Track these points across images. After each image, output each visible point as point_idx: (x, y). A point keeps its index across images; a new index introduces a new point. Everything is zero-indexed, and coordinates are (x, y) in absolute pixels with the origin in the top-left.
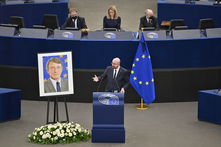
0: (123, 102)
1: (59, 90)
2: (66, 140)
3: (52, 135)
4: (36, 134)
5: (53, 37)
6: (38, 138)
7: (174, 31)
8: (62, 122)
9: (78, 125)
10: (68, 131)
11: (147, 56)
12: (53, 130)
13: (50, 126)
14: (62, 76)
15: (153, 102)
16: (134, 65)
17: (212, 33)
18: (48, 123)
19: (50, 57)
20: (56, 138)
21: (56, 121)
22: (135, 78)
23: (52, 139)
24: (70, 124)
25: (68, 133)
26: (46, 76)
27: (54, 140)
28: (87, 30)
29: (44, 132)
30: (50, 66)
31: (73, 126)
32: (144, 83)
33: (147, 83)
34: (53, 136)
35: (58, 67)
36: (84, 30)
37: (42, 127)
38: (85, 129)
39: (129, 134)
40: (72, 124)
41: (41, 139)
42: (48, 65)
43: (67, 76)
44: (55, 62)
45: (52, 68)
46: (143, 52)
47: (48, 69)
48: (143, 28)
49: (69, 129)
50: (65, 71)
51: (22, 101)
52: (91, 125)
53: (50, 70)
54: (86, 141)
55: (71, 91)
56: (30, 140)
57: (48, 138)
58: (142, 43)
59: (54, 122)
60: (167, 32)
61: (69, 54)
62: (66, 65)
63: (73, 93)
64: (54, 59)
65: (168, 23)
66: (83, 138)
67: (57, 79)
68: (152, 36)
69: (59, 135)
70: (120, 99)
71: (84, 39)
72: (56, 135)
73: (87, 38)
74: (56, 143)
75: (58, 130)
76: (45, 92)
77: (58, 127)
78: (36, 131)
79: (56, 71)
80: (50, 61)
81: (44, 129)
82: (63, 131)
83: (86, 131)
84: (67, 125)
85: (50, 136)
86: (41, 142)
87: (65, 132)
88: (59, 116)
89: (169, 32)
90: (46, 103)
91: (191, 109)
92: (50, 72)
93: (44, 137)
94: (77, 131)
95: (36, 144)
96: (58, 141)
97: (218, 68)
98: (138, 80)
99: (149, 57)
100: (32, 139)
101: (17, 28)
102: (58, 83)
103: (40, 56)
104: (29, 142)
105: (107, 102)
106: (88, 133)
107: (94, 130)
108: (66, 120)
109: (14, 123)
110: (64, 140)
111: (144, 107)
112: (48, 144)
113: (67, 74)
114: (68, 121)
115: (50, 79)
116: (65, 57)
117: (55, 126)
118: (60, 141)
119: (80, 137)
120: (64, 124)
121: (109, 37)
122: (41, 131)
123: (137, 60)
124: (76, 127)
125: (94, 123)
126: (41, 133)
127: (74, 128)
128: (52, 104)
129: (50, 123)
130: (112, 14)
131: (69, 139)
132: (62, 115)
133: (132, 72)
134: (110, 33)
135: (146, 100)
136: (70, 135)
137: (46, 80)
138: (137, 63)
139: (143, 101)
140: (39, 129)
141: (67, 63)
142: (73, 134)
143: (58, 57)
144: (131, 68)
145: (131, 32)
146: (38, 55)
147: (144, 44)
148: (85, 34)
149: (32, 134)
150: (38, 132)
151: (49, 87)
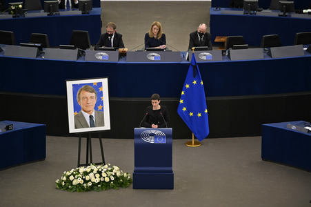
0: (171, 139)
1: (92, 125)
2: (102, 186)
3: (84, 180)
4: (65, 179)
5: (84, 59)
6: (67, 184)
7: (231, 50)
8: (97, 164)
9: (116, 168)
10: (104, 175)
11: (198, 82)
12: (86, 173)
13: (82, 170)
14: (96, 108)
15: (207, 138)
16: (183, 93)
17: (278, 53)
18: (79, 166)
19: (81, 85)
20: (90, 184)
21: (89, 162)
23: (85, 185)
24: (106, 166)
25: (104, 178)
26: (77, 108)
27: (87, 186)
28: (126, 49)
29: (74, 176)
30: (82, 96)
31: (110, 169)
32: (195, 114)
33: (199, 115)
34: (85, 182)
35: (92, 97)
36: (121, 50)
37: (72, 171)
38: (124, 172)
39: (178, 178)
40: (109, 167)
41: (72, 185)
42: (79, 94)
43: (103, 108)
44: (87, 91)
45: (84, 98)
46: (194, 77)
47: (80, 99)
48: (193, 48)
49: (105, 172)
50: (100, 102)
52: (133, 168)
53: (81, 101)
54: (126, 187)
55: (107, 126)
56: (57, 187)
57: (80, 184)
58: (193, 66)
59: (87, 165)
60: (223, 52)
61: (105, 81)
62: (100, 94)
63: (109, 128)
64: (87, 87)
65: (223, 39)
66: (123, 183)
67: (89, 111)
68: (205, 56)
69: (93, 180)
70: (168, 136)
71: (122, 62)
72: (90, 180)
73: (125, 60)
75: (91, 174)
76: (76, 128)
77: (92, 171)
78: (65, 175)
79: (89, 102)
80: (81, 90)
81: (74, 173)
82: (98, 175)
83: (125, 174)
84: (103, 168)
86: (72, 189)
87: (101, 176)
88: (93, 156)
89: (225, 51)
90: (77, 139)
92: (82, 103)
94: (115, 176)
95: (66, 193)
96: (91, 188)
97: (285, 95)
98: (188, 111)
99: (202, 83)
100: (60, 185)
101: (40, 48)
102: (91, 117)
103: (70, 84)
104: (57, 189)
105: (151, 140)
106: (129, 177)
107: (136, 174)
108: (102, 162)
109: (37, 165)
110: (99, 186)
111: (196, 144)
112: (80, 191)
113: (102, 105)
114: (103, 163)
115: (82, 111)
116: (100, 84)
117: (88, 169)
118: (94, 187)
119: (119, 182)
120: (99, 167)
121: (153, 58)
123: (187, 86)
124: (114, 171)
125: (135, 166)
127: (112, 171)
128: (84, 140)
129: (82, 165)
131: (105, 185)
132: (96, 155)
133: (181, 101)
134: (154, 54)
135: (197, 136)
136: (107, 180)
137: (76, 113)
138: (186, 90)
139: (194, 136)
140: (68, 173)
141: (102, 92)
142: (110, 179)
143: (91, 84)
144: (179, 97)
145: (179, 53)
146: (67, 82)
147: (195, 67)
148: (123, 55)
149: (60, 180)
150: (68, 177)
151: (80, 122)
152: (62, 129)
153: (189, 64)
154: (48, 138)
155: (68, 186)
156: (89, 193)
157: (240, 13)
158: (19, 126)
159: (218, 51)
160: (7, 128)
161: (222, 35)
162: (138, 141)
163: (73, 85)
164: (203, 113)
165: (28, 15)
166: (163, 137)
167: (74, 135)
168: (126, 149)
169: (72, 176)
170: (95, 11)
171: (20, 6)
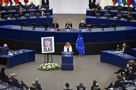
1: (49, 51)
4: (40, 67)
5: (47, 31)
7: (92, 29)
8: (50, 63)
9: (56, 64)
10: (52, 66)
11: (82, 38)
12: (47, 65)
13: (46, 64)
14: (50, 46)
15: (84, 55)
16: (77, 41)
17: (106, 30)
18: (45, 63)
19: (46, 39)
20: (48, 69)
22: (77, 46)
24: (53, 63)
26: (44, 46)
28: (60, 28)
30: (46, 42)
33: (82, 48)
34: (47, 68)
35: (49, 42)
36: (58, 28)
39: (75, 67)
43: (52, 46)
45: (46, 43)
46: (80, 37)
50: (51, 44)
54: (59, 70)
55: (53, 51)
59: (47, 63)
61: (53, 38)
62: (52, 41)
63: (54, 52)
64: (47, 39)
65: (90, 25)
68: (84, 30)
69: (49, 67)
70: (72, 55)
71: (58, 32)
75: (49, 66)
76: (44, 52)
77: (49, 65)
83: (59, 66)
85: (46, 68)
86: (43, 70)
87: (51, 66)
89: (90, 29)
91: (98, 57)
92: (46, 44)
93: (43, 68)
94: (56, 66)
97: (108, 42)
98: (78, 47)
100: (39, 69)
101: (34, 28)
102: (49, 48)
105: (67, 56)
107: (62, 66)
109: (32, 63)
110: (51, 69)
111: (81, 57)
112: (45, 71)
114: (52, 62)
115: (46, 47)
116: (51, 39)
117: (48, 64)
119: (57, 68)
120: (51, 63)
121: (68, 31)
123: (78, 39)
125: (62, 63)
126: (43, 67)
127: (55, 65)
128: (46, 55)
130: (69, 22)
131: (53, 69)
132: (50, 60)
133: (76, 44)
135: (81, 54)
136: (53, 67)
140: (42, 65)
144: (76, 43)
145: (76, 29)
146: (41, 38)
147: (81, 34)
148: (59, 30)
151: (45, 50)
152: (40, 52)
154: (36, 55)
155: (41, 69)
156: (48, 71)
157: (95, 18)
158: (27, 51)
159: (88, 29)
160: (24, 51)
161: (89, 24)
162: (63, 56)
163: (43, 39)
164: (83, 47)
165: (31, 18)
166: (70, 55)
167: (43, 54)
168: (59, 58)
170: (51, 16)
171: (28, 15)
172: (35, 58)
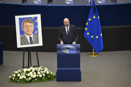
0: (79, 51)
1: (31, 43)
2: (37, 80)
3: (27, 76)
4: (14, 75)
5: (26, 3)
6: (16, 79)
8: (34, 67)
9: (46, 69)
10: (39, 73)
11: (96, 17)
12: (28, 72)
13: (25, 70)
14: (34, 33)
15: (101, 51)
16: (87, 24)
18: (24, 68)
19: (24, 18)
20: (30, 79)
21: (30, 66)
22: (88, 34)
24: (40, 68)
25: (39, 75)
26: (22, 32)
27: (28, 80)
29: (20, 74)
30: (25, 25)
31: (42, 69)
32: (95, 37)
33: (97, 37)
34: (27, 77)
35: (31, 26)
37: (19, 71)
38: (51, 71)
39: (84, 75)
40: (42, 68)
41: (19, 79)
42: (23, 24)
43: (38, 32)
44: (28, 22)
45: (26, 26)
46: (94, 14)
49: (39, 71)
50: (36, 29)
51: (3, 51)
52: (56, 68)
53: (24, 28)
54: (52, 80)
56: (10, 80)
57: (24, 78)
58: (93, 7)
59: (28, 67)
61: (39, 16)
62: (36, 24)
63: (42, 45)
64: (28, 20)
66: (50, 78)
67: (30, 35)
69: (32, 76)
70: (77, 49)
71: (50, 5)
72: (30, 76)
73: (52, 4)
74: (30, 82)
75: (31, 73)
76: (21, 44)
77: (31, 71)
78: (15, 73)
79: (29, 29)
80: (24, 21)
81: (21, 72)
82: (35, 73)
83: (52, 73)
84: (38, 69)
85: (26, 77)
86: (19, 82)
87: (37, 74)
88: (32, 62)
92: (25, 30)
94: (45, 73)
95: (15, 83)
98: (90, 35)
99: (99, 18)
100: (11, 79)
102: (31, 38)
103: (17, 18)
104: (10, 82)
105: (67, 52)
106: (54, 74)
107: (58, 72)
110: (36, 79)
111: (95, 55)
112: (24, 83)
113: (38, 31)
114: (38, 66)
115: (25, 34)
116: (36, 18)
117: (29, 70)
118: (33, 80)
119: (48, 77)
120: (36, 68)
121: (68, 3)
122: (18, 73)
123: (90, 20)
124: (45, 70)
125: (58, 67)
126: (19, 75)
127: (43, 70)
128: (26, 53)
129: (25, 67)
131: (39, 79)
132: (34, 61)
133: (86, 29)
134: (69, 0)
135: (96, 50)
136: (41, 76)
137: (21, 36)
138: (89, 22)
139: (94, 50)
140: (17, 72)
141: (37, 23)
142: (42, 75)
143: (31, 18)
144: (85, 26)
146: (15, 16)
147: (94, 8)
149: (12, 76)
150: (16, 74)
152: (13, 46)
153: (90, 6)
156: (29, 84)
163: (19, 19)
166: (75, 50)
168: (52, 58)
169: (19, 74)
172: (4, 58)
